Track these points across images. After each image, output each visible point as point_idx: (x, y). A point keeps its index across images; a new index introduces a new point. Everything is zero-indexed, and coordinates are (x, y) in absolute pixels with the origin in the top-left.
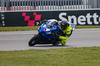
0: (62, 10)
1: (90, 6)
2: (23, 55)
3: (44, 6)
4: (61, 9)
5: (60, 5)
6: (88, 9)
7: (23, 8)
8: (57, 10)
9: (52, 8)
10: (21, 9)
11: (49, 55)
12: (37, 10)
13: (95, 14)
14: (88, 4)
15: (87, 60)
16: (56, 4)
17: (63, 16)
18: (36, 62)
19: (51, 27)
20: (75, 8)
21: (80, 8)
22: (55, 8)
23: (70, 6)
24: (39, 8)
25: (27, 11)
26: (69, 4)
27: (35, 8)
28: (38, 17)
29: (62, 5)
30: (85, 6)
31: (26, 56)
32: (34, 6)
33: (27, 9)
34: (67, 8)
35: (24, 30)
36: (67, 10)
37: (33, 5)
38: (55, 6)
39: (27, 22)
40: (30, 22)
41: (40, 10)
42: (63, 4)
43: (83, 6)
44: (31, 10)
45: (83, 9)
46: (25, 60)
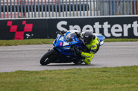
0: (62, 17)
1: (99, 12)
2: (8, 79)
3: (37, 13)
4: (59, 16)
5: (58, 11)
6: (96, 17)
7: (8, 15)
8: (55, 18)
9: (48, 15)
10: (6, 16)
11: (43, 78)
12: (27, 18)
13: (106, 23)
14: (97, 10)
15: (94, 85)
16: (53, 10)
17: (63, 26)
18: (26, 88)
19: (71, 40)
20: (79, 15)
21: (86, 14)
22: (51, 15)
23: (72, 12)
24: (31, 15)
25: (13, 18)
26: (70, 9)
27: (24, 15)
28: (29, 27)
29: (62, 11)
30: (93, 12)
31: (13, 80)
32: (24, 12)
33: (13, 16)
34: (68, 15)
35: (9, 45)
36: (68, 17)
37: (22, 11)
38: (51, 13)
39: (14, 33)
40: (18, 34)
41: (31, 18)
42: (63, 9)
43: (89, 12)
44: (19, 17)
45: (89, 17)
46: (11, 86)
